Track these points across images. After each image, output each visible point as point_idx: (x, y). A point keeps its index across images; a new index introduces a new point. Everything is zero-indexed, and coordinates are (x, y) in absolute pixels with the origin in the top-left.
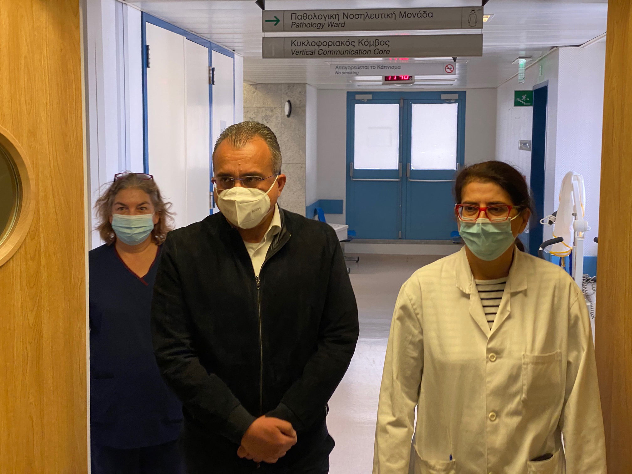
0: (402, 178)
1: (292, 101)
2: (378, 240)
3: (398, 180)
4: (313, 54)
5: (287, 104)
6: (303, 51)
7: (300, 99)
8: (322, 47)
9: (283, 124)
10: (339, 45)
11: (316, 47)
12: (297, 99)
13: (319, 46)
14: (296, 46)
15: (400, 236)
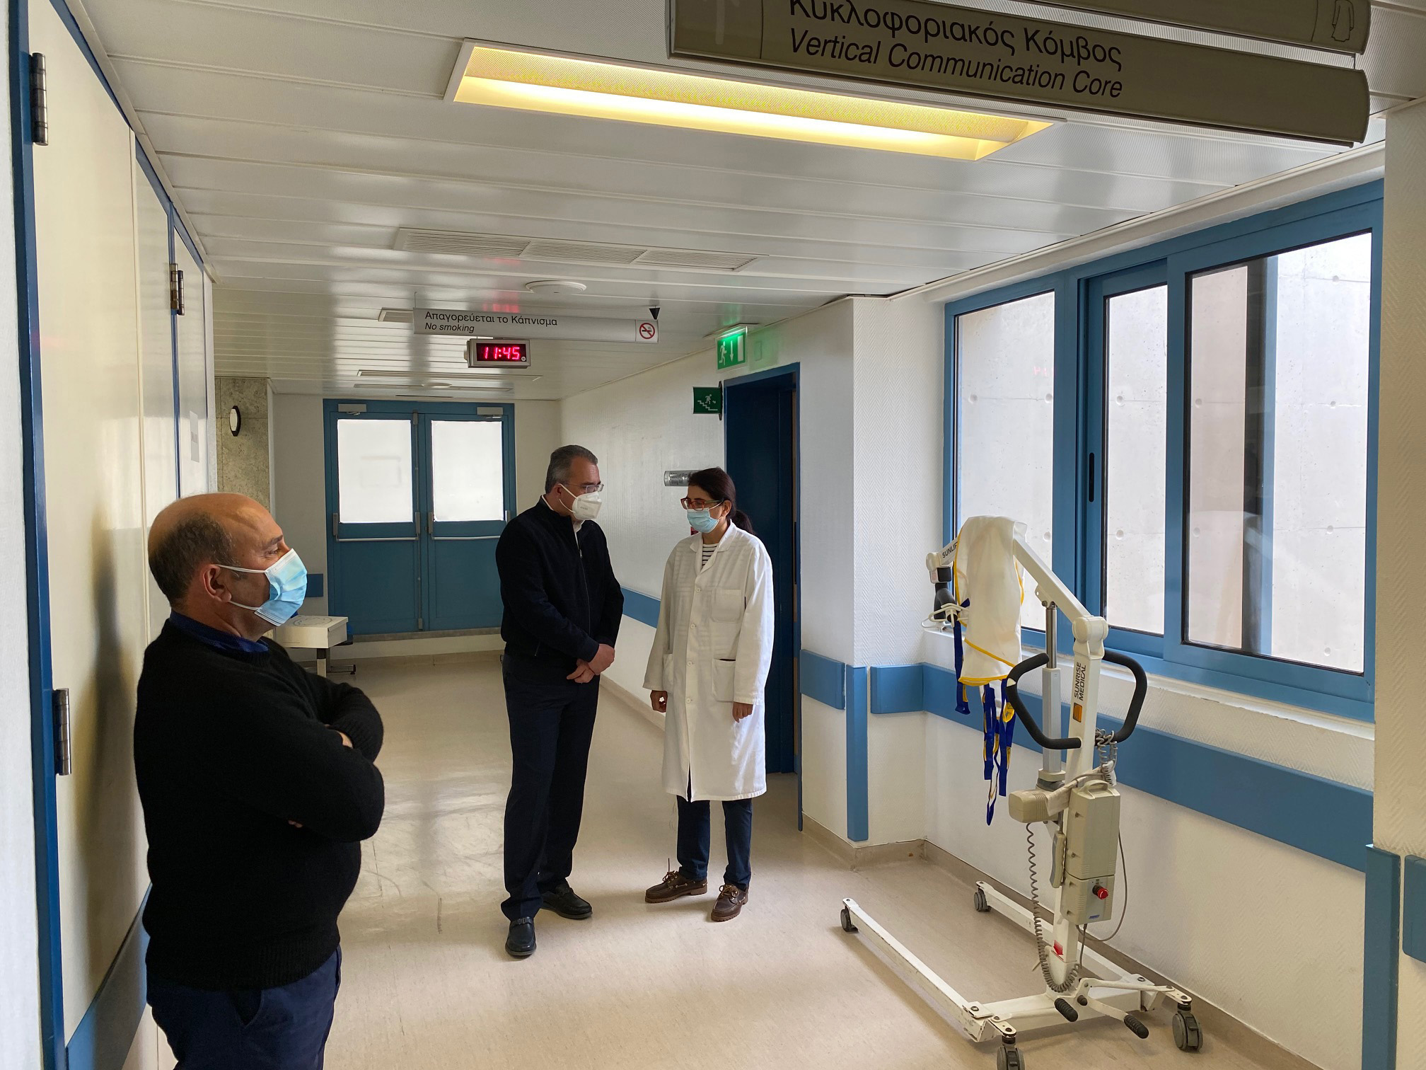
0: (420, 535)
1: (241, 408)
2: (386, 635)
3: (414, 539)
4: (872, 59)
5: (234, 411)
6: (836, 42)
7: (256, 405)
8: (902, 35)
9: (226, 448)
10: (963, 38)
11: (883, 33)
12: (251, 404)
13: (893, 29)
14: (808, 16)
15: (420, 627)
